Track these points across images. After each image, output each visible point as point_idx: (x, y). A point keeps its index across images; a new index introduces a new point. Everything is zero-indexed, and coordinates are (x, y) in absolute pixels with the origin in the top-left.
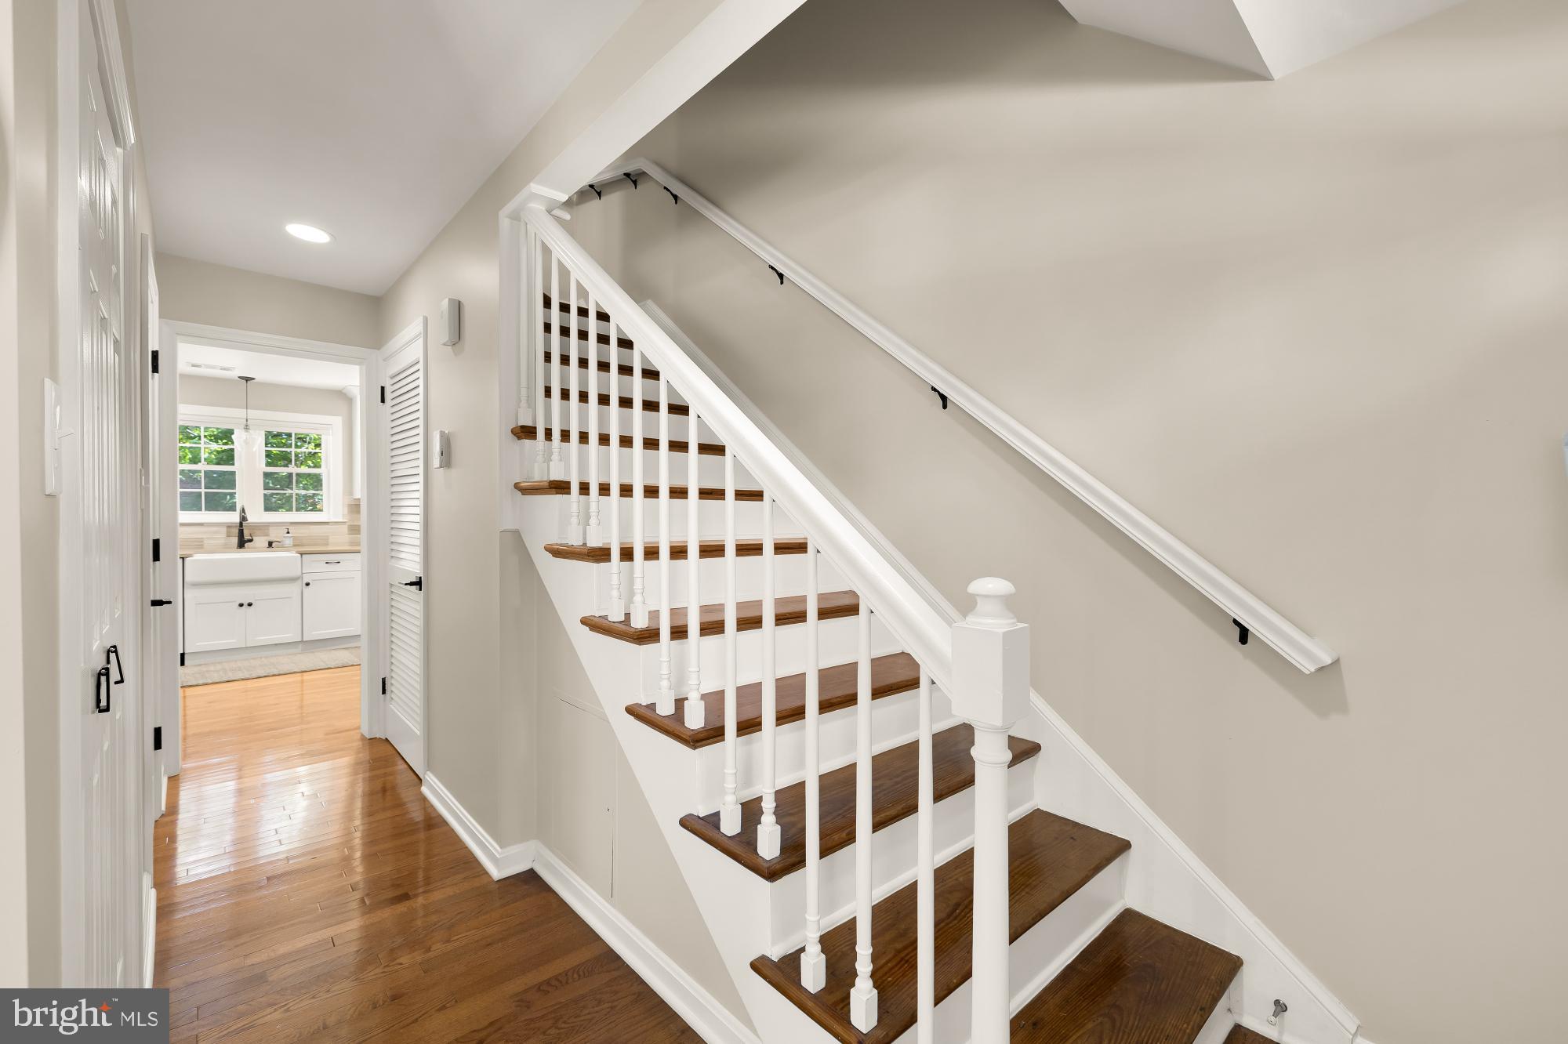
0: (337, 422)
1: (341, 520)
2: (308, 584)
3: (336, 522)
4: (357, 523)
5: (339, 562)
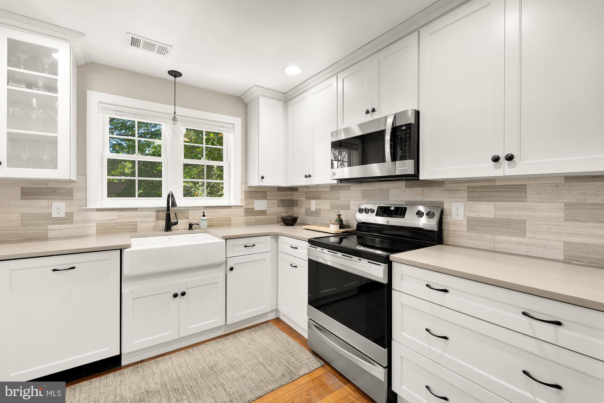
1: (239, 204)
3: (236, 206)
4: (251, 207)
5: (254, 245)
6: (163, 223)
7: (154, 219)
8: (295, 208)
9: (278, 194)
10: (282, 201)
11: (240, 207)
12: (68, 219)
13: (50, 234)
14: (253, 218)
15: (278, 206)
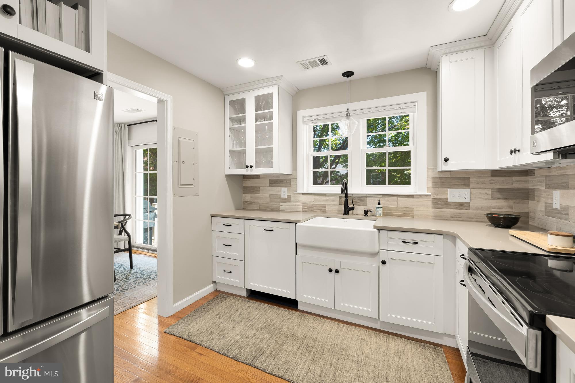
0: (422, 98)
1: (425, 193)
2: (384, 263)
3: (421, 196)
4: (443, 197)
5: (417, 243)
6: (343, 207)
7: (338, 203)
8: (531, 202)
9: (491, 180)
10: (500, 190)
11: (426, 197)
12: (288, 200)
13: (281, 208)
14: (446, 211)
15: (492, 198)
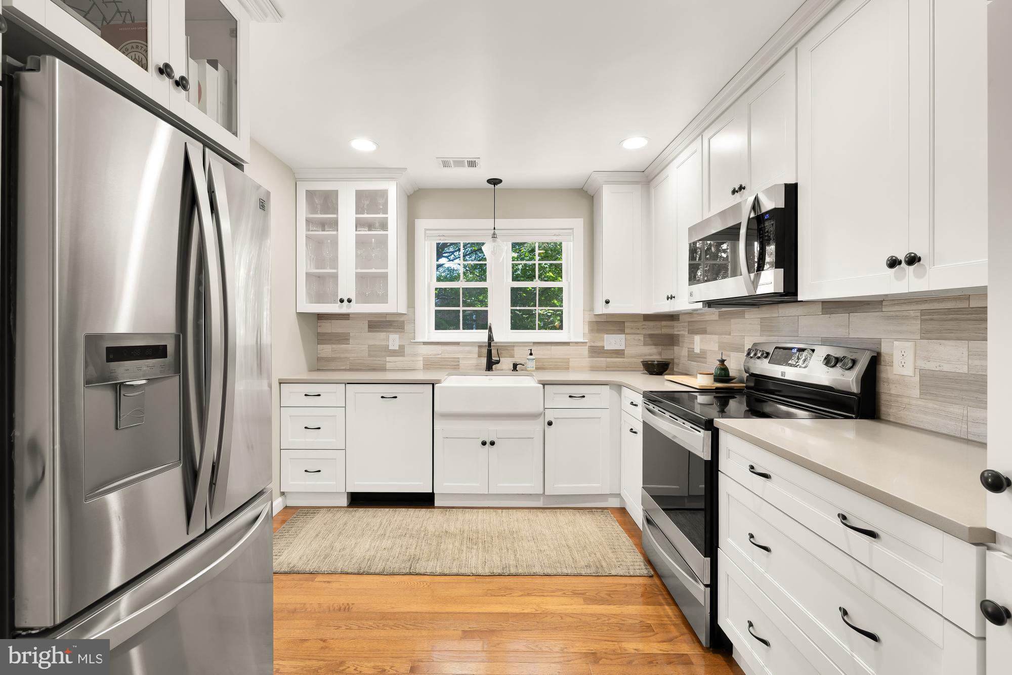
0: (578, 224)
1: (582, 340)
2: (550, 424)
3: (577, 343)
4: (599, 344)
5: (584, 397)
6: (484, 361)
7: (476, 356)
8: (675, 347)
9: (643, 325)
10: (651, 336)
11: (582, 344)
12: (400, 352)
13: (388, 366)
14: (602, 361)
15: (645, 345)
